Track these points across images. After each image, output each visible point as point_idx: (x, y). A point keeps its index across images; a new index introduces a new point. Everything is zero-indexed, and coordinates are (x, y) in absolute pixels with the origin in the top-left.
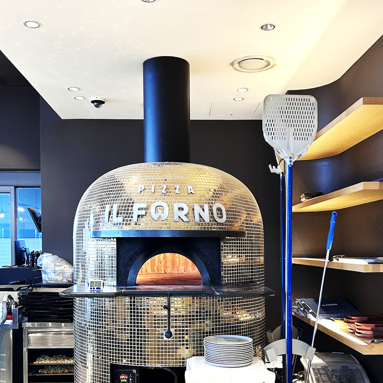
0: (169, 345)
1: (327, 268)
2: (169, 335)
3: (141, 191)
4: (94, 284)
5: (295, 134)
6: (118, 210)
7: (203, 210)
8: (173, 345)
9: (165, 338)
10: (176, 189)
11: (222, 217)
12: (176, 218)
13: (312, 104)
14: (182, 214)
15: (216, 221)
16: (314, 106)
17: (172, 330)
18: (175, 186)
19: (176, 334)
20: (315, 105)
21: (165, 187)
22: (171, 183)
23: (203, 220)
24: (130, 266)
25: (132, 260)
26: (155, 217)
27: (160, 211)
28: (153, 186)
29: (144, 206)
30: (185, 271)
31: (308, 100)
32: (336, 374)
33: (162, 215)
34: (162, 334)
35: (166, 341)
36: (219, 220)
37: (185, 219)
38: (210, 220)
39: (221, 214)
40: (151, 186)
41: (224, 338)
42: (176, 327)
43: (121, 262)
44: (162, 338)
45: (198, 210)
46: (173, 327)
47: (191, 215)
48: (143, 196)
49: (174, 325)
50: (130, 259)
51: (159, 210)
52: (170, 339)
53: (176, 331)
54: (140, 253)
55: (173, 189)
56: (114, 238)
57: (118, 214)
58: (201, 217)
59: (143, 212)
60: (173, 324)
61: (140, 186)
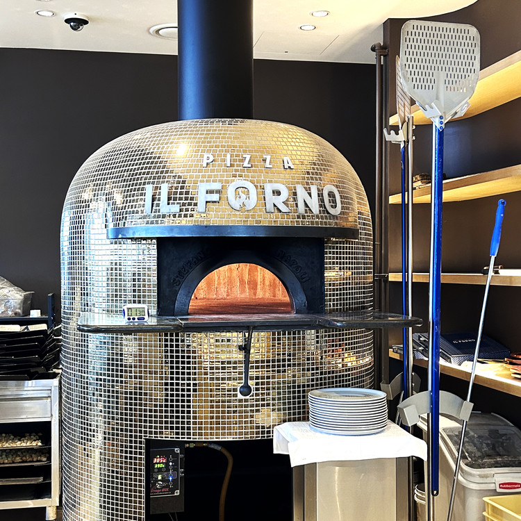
0: (246, 406)
1: (490, 286)
2: (246, 390)
3: (207, 164)
4: (134, 312)
5: (447, 82)
6: (169, 193)
7: (310, 194)
8: (252, 406)
9: (240, 396)
10: (265, 160)
11: (336, 206)
12: (270, 207)
13: (472, 38)
14: (278, 200)
15: (328, 213)
16: (475, 41)
17: (251, 383)
18: (264, 157)
19: (257, 389)
20: (477, 40)
21: (248, 157)
22: (256, 151)
23: (310, 210)
24: (180, 284)
25: (182, 274)
26: (236, 204)
27: (243, 196)
28: (229, 156)
29: (217, 186)
30: (227, 296)
31: (466, 32)
32: (486, 442)
33: (246, 202)
34: (235, 390)
35: (240, 401)
36: (332, 211)
37: (284, 208)
38: (320, 211)
39: (334, 201)
40: (225, 156)
41: (337, 392)
42: (257, 378)
43: (165, 278)
44: (236, 395)
45: (301, 193)
46: (252, 378)
47: (291, 202)
48: (213, 171)
49: (255, 374)
50: (180, 272)
51: (240, 193)
52: (248, 397)
53: (257, 384)
54: (196, 264)
55: (260, 162)
56: (151, 239)
57: (169, 199)
58: (306, 205)
59: (215, 197)
60: (252, 373)
61: (206, 155)
